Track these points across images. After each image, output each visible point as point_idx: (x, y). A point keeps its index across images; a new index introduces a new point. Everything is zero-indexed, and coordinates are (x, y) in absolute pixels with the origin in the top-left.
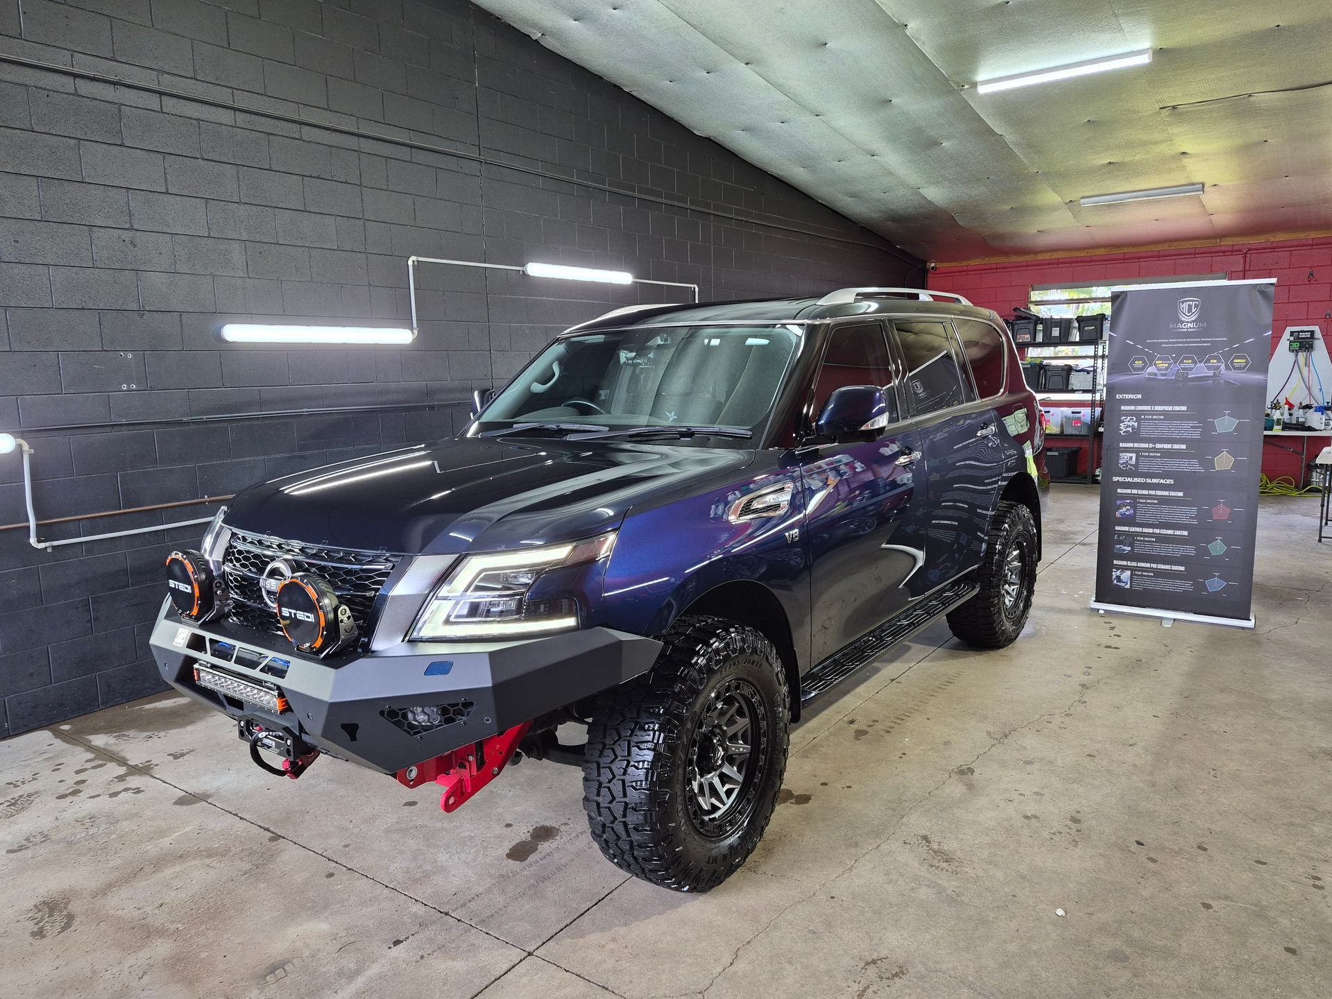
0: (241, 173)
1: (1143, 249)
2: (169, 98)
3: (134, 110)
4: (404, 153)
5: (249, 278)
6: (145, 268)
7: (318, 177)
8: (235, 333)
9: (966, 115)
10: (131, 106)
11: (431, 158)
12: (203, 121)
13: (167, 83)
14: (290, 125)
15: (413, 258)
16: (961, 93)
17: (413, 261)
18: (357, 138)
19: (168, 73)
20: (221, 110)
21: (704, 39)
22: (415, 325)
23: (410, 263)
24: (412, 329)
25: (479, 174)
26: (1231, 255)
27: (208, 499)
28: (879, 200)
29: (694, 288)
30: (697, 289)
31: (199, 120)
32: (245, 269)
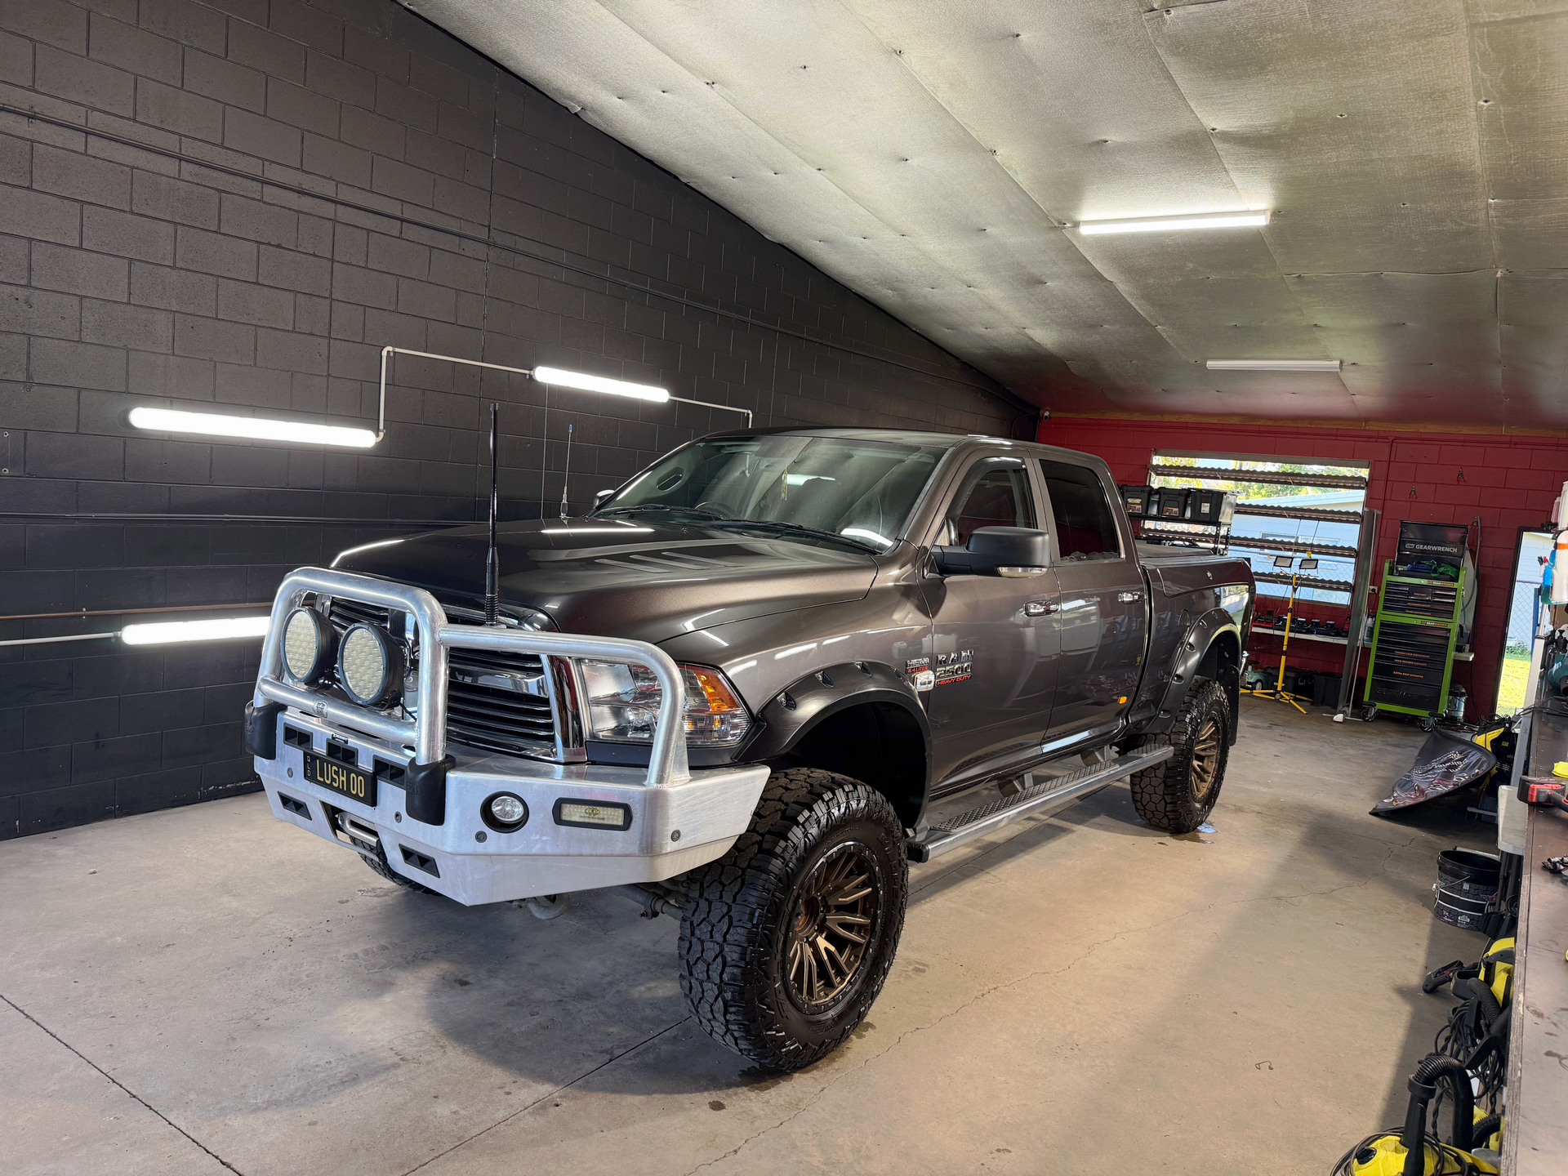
0: (179, 232)
1: (1281, 423)
2: (97, 138)
3: (50, 149)
4: (394, 227)
5: (174, 355)
6: (41, 334)
7: (279, 246)
8: (147, 418)
9: (1071, 253)
10: (47, 144)
11: (425, 236)
12: (137, 168)
13: (97, 121)
14: (249, 183)
15: (390, 348)
16: (1063, 231)
17: (388, 352)
18: (334, 205)
19: (100, 111)
20: (163, 159)
21: (768, 137)
22: (381, 427)
23: (384, 353)
24: (377, 431)
25: (485, 258)
26: (1376, 442)
27: (87, 613)
28: (980, 336)
29: (748, 414)
30: (751, 416)
31: (133, 168)
32: (170, 344)
